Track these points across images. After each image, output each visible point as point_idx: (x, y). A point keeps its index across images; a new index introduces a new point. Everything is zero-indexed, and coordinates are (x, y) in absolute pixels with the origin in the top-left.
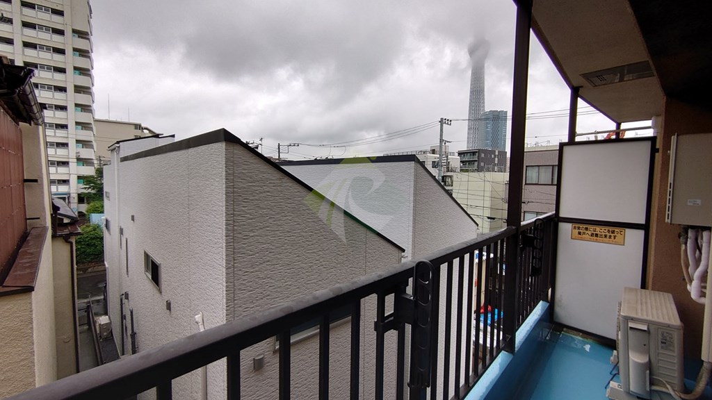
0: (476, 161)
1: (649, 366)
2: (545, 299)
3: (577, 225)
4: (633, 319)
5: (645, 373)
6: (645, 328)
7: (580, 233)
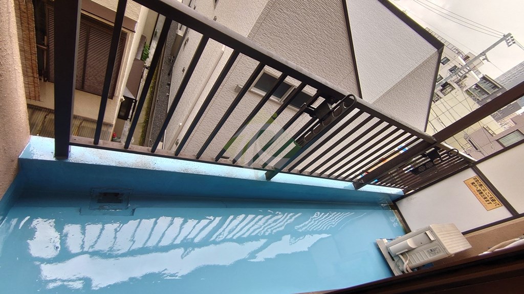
0: (488, 94)
1: (411, 250)
2: (405, 191)
3: (478, 178)
4: (432, 232)
5: (405, 249)
6: (432, 239)
7: (473, 184)
